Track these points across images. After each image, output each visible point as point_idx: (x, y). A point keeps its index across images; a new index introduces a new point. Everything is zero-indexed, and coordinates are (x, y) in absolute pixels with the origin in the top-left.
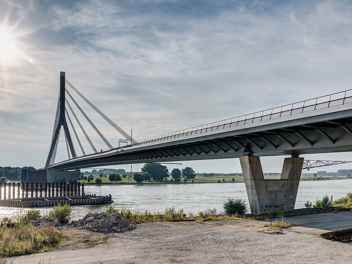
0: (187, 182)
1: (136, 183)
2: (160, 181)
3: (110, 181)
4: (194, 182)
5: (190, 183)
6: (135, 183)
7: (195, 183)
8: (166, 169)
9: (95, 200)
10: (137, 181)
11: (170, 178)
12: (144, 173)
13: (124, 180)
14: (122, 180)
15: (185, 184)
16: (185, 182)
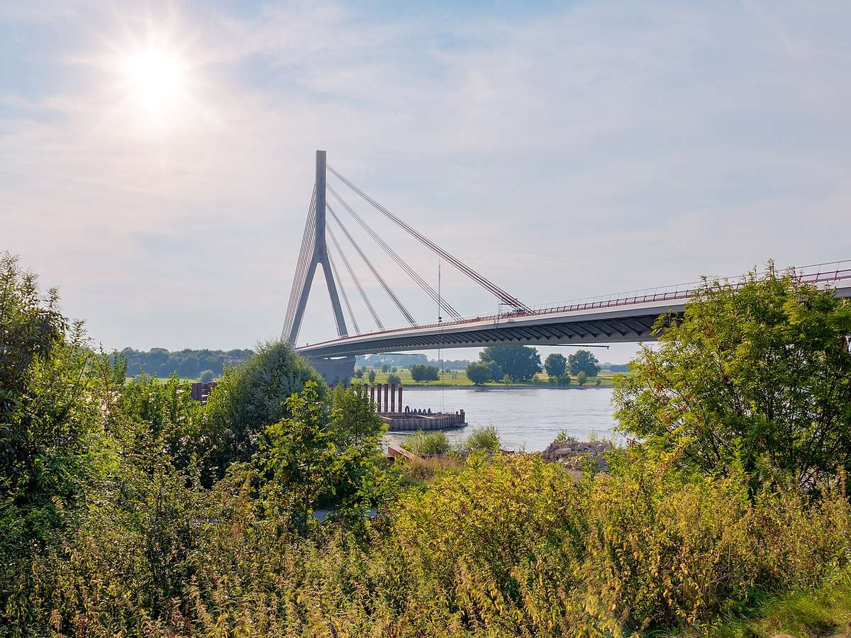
0: (586, 384)
1: (472, 386)
2: (522, 381)
3: (413, 382)
4: (601, 384)
5: (592, 387)
6: (469, 386)
7: (604, 387)
8: (535, 355)
9: (439, 421)
10: (473, 381)
11: (544, 376)
12: (485, 364)
13: (445, 379)
14: (438, 379)
15: (582, 389)
16: (582, 385)
